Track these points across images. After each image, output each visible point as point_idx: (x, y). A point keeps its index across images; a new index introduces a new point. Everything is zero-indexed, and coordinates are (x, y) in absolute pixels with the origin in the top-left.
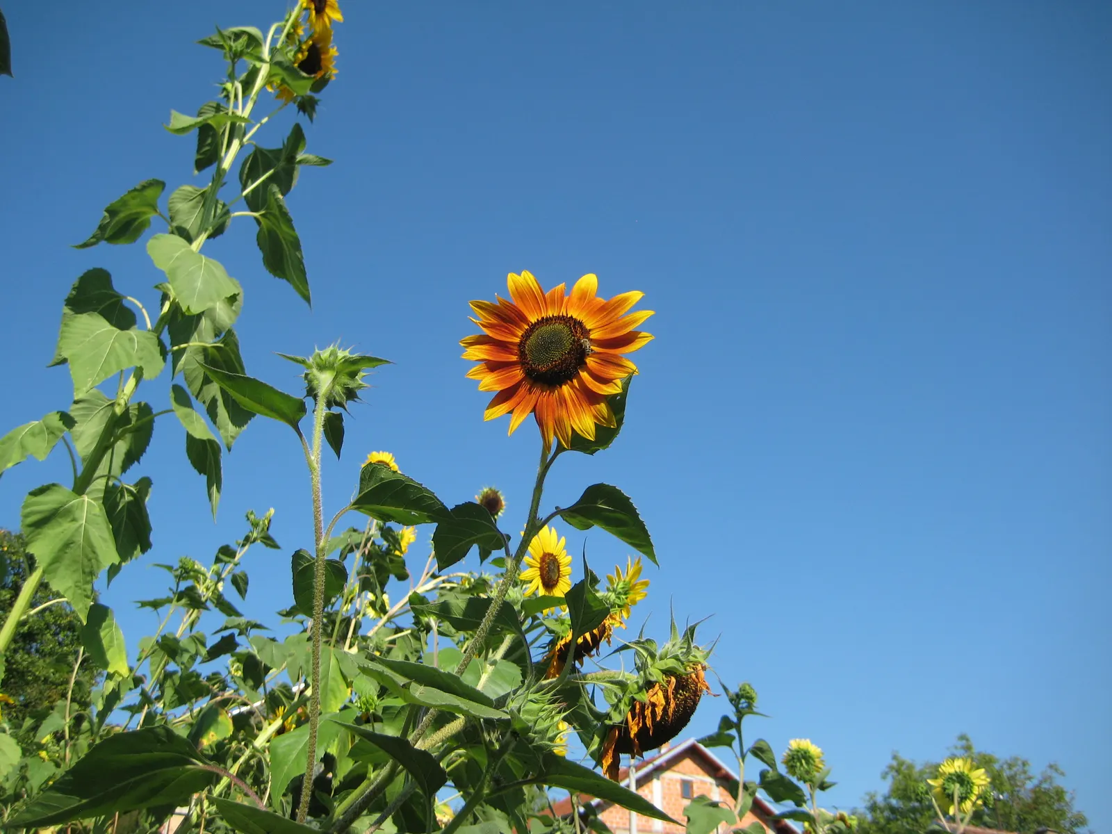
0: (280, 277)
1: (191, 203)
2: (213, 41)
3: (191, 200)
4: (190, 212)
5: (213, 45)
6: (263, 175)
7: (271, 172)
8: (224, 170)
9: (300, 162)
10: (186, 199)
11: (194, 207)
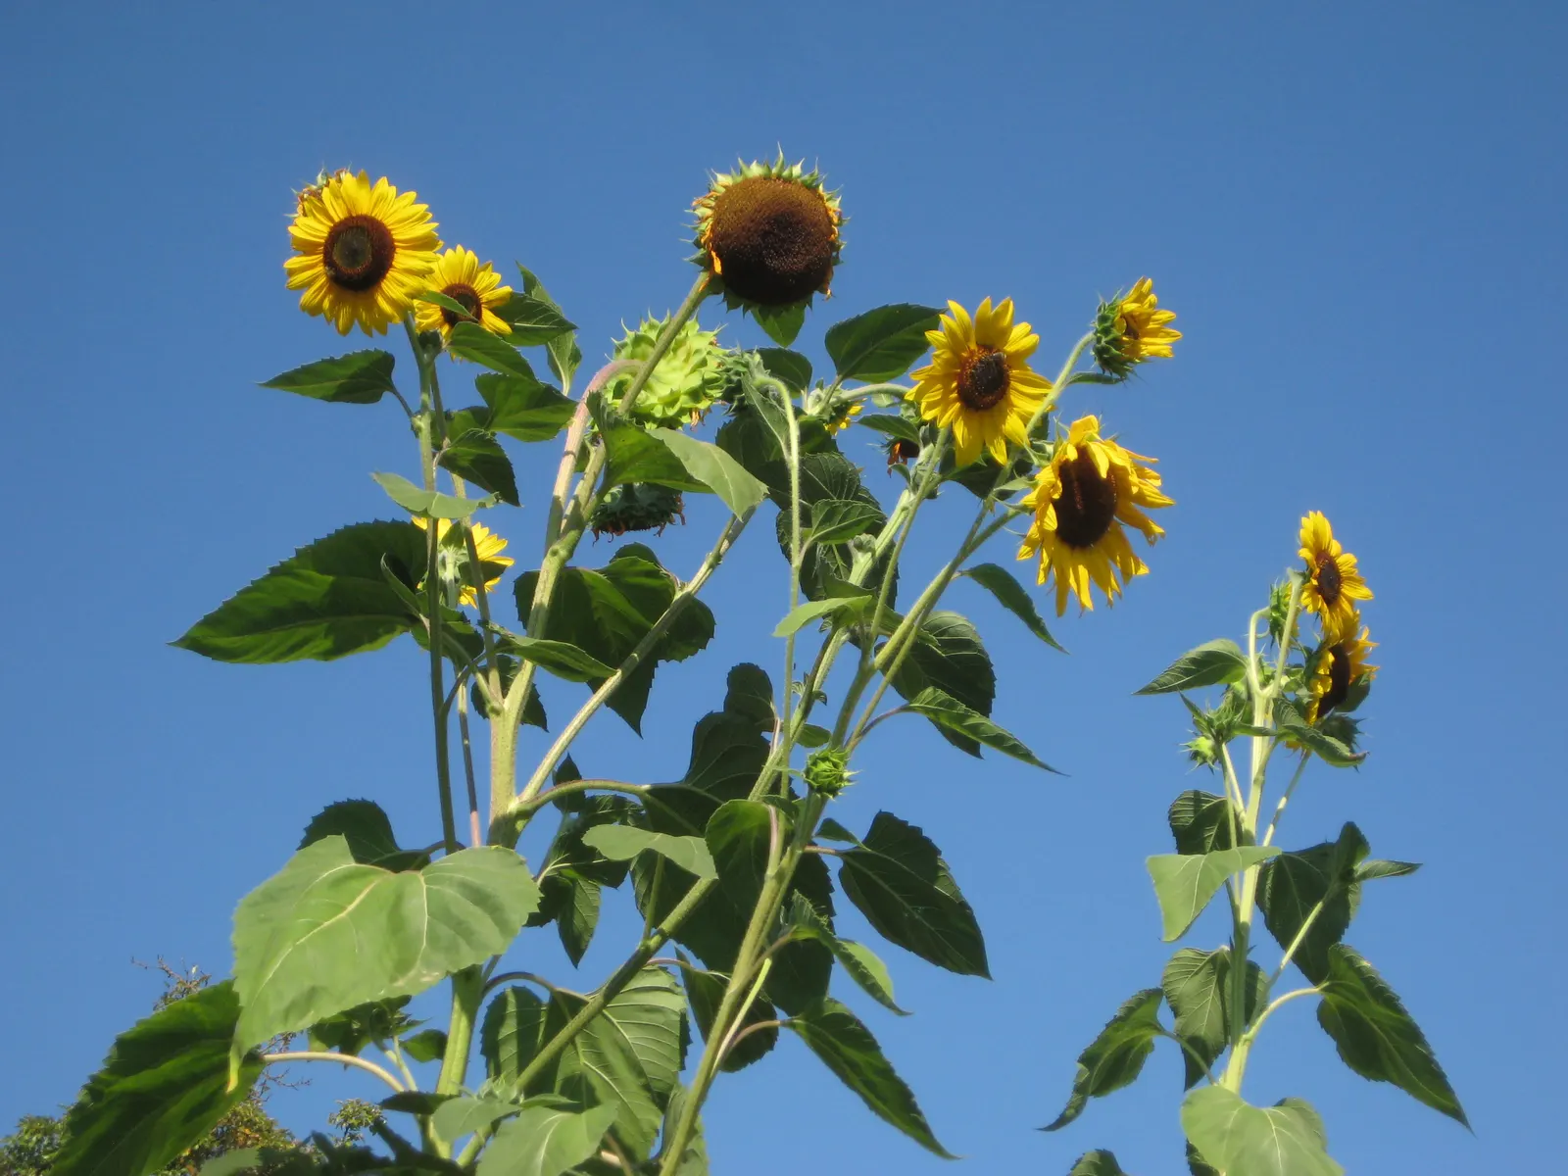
0: (1376, 1079)
1: (1198, 978)
2: (1161, 686)
3: (1196, 973)
4: (1201, 994)
5: (1162, 691)
6: (1306, 914)
7: (1319, 906)
8: (1244, 924)
9: (1365, 876)
10: (1189, 972)
11: (1206, 984)
